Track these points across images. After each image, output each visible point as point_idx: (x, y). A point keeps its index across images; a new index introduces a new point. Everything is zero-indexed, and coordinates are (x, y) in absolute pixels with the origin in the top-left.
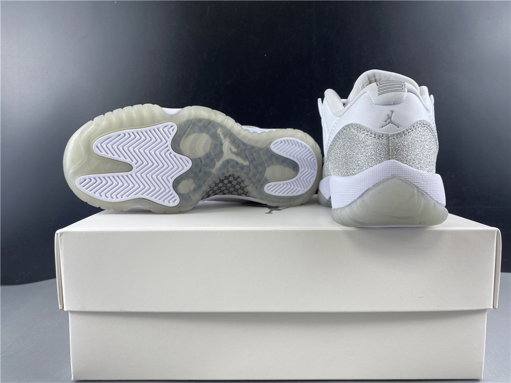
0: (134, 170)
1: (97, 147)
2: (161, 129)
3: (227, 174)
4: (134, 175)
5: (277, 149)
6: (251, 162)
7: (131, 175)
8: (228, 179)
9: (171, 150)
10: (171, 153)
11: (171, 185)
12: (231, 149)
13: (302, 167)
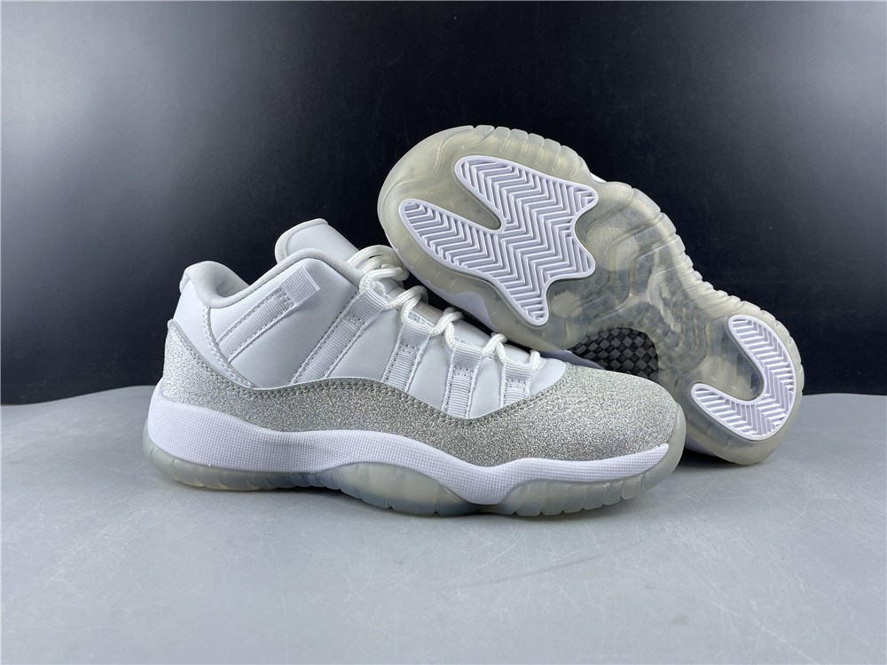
0: (502, 231)
1: (463, 166)
2: (572, 190)
3: (637, 328)
4: (496, 238)
5: (738, 332)
6: (685, 332)
7: (492, 236)
8: (633, 339)
9: (573, 230)
10: (569, 235)
11: (546, 286)
12: (660, 289)
13: (768, 392)
